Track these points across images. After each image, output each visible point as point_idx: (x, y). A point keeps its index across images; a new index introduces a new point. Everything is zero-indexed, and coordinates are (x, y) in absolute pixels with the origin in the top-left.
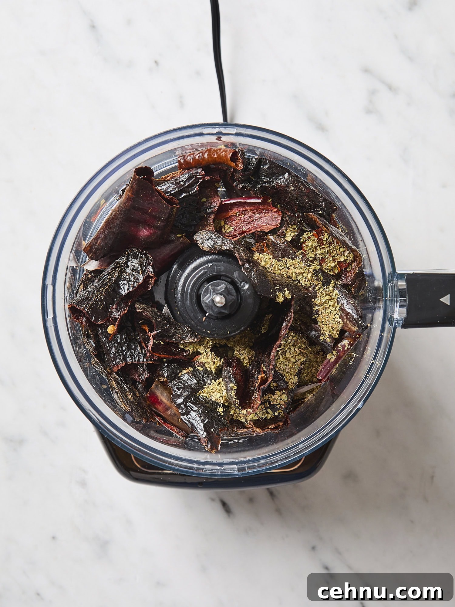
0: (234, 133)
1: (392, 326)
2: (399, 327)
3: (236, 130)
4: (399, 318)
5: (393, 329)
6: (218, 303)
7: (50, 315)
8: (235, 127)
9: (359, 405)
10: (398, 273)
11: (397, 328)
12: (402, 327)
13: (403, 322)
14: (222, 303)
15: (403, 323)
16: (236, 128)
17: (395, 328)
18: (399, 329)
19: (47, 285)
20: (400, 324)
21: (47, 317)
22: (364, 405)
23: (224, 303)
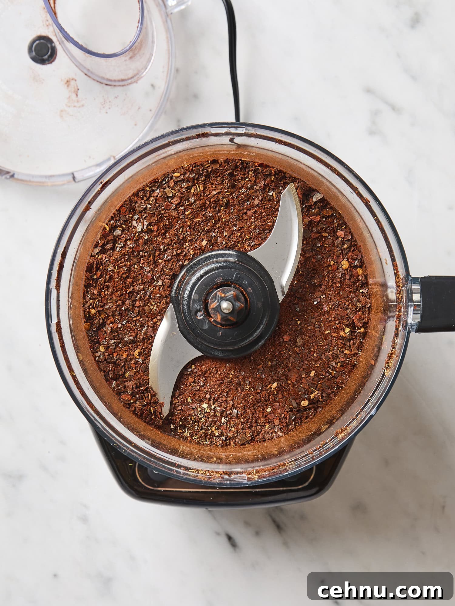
0: (243, 132)
1: (406, 331)
2: (413, 331)
3: (246, 129)
4: (413, 322)
5: (407, 333)
6: (226, 309)
7: (55, 320)
8: (244, 127)
9: (373, 411)
10: (412, 276)
11: (410, 332)
12: (416, 332)
13: (417, 326)
14: (229, 310)
15: (417, 328)
16: (246, 127)
17: (409, 333)
18: (413, 335)
19: (51, 289)
20: (414, 329)
21: (51, 322)
22: (378, 412)
23: (231, 309)
